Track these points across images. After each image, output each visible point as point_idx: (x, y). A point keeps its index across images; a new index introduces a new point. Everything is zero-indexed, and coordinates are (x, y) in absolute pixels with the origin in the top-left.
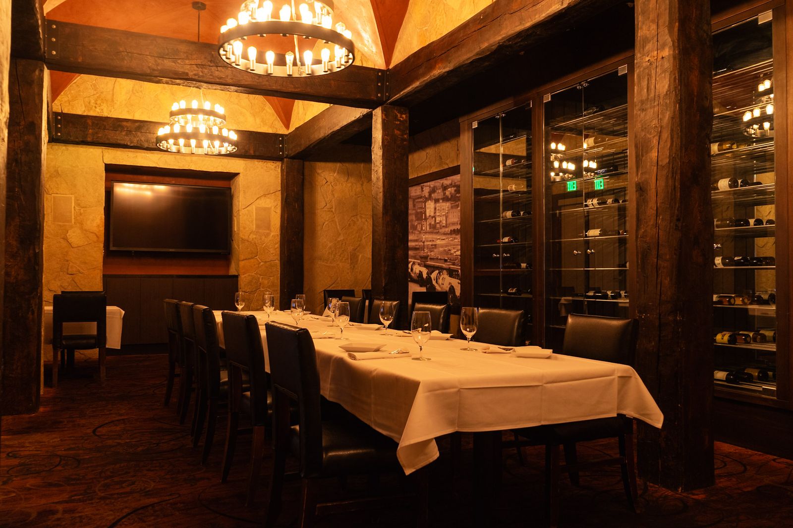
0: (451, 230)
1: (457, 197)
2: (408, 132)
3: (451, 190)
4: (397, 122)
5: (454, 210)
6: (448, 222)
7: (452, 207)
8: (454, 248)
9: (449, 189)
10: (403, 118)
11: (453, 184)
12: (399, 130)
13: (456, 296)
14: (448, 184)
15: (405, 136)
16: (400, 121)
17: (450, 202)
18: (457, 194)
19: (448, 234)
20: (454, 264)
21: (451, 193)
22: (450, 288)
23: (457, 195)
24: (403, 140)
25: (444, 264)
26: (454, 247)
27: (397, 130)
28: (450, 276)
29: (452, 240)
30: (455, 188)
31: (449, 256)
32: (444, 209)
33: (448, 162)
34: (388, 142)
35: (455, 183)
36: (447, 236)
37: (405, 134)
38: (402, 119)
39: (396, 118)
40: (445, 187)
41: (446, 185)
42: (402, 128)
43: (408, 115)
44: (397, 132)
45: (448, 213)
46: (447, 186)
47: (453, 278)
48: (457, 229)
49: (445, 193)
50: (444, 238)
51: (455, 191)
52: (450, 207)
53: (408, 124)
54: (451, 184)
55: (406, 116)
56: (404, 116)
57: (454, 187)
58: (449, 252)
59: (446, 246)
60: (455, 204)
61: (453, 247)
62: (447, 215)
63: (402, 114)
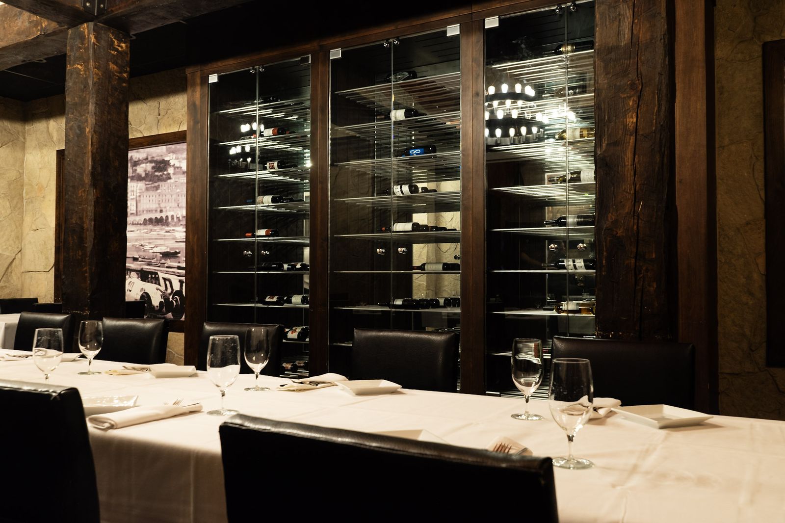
0: (145, 219)
1: (157, 176)
2: (128, 69)
3: (146, 166)
4: (113, 52)
5: (151, 193)
6: (140, 208)
7: (147, 189)
8: (150, 243)
9: (143, 165)
10: (122, 47)
11: (149, 159)
12: (115, 63)
13: (154, 307)
14: (141, 158)
15: (125, 75)
16: (117, 50)
17: (144, 181)
18: (155, 171)
19: (140, 224)
20: (149, 264)
21: (145, 171)
22: (142, 297)
23: (156, 174)
24: (121, 79)
25: (132, 264)
26: (151, 241)
27: (113, 63)
28: (142, 280)
29: (147, 233)
30: (153, 164)
31: (142, 254)
32: (133, 191)
33: (141, 128)
34: (99, 79)
35: (153, 157)
36: (139, 227)
37: (125, 72)
38: (120, 49)
39: (111, 45)
40: (135, 162)
41: (137, 160)
42: (120, 62)
43: (129, 45)
44: (112, 66)
45: (140, 196)
46: (139, 160)
47: (148, 282)
48: (156, 218)
49: (136, 170)
50: (132, 230)
51: (153, 168)
52: (144, 190)
53: (128, 59)
54: (147, 159)
55: (126, 46)
56: (123, 45)
57: (151, 162)
58: (142, 247)
59: (137, 240)
60: (153, 185)
61: (148, 241)
62: (138, 199)
63: (120, 41)
